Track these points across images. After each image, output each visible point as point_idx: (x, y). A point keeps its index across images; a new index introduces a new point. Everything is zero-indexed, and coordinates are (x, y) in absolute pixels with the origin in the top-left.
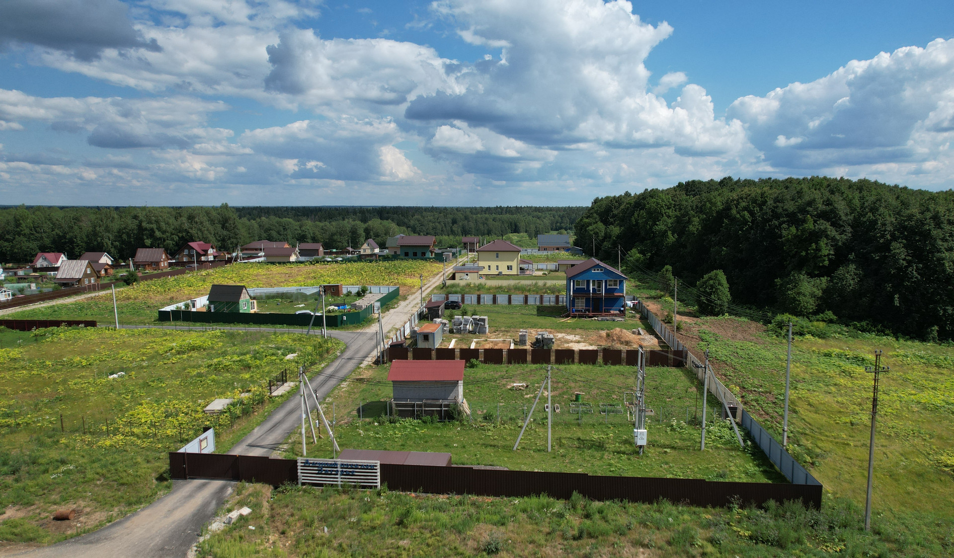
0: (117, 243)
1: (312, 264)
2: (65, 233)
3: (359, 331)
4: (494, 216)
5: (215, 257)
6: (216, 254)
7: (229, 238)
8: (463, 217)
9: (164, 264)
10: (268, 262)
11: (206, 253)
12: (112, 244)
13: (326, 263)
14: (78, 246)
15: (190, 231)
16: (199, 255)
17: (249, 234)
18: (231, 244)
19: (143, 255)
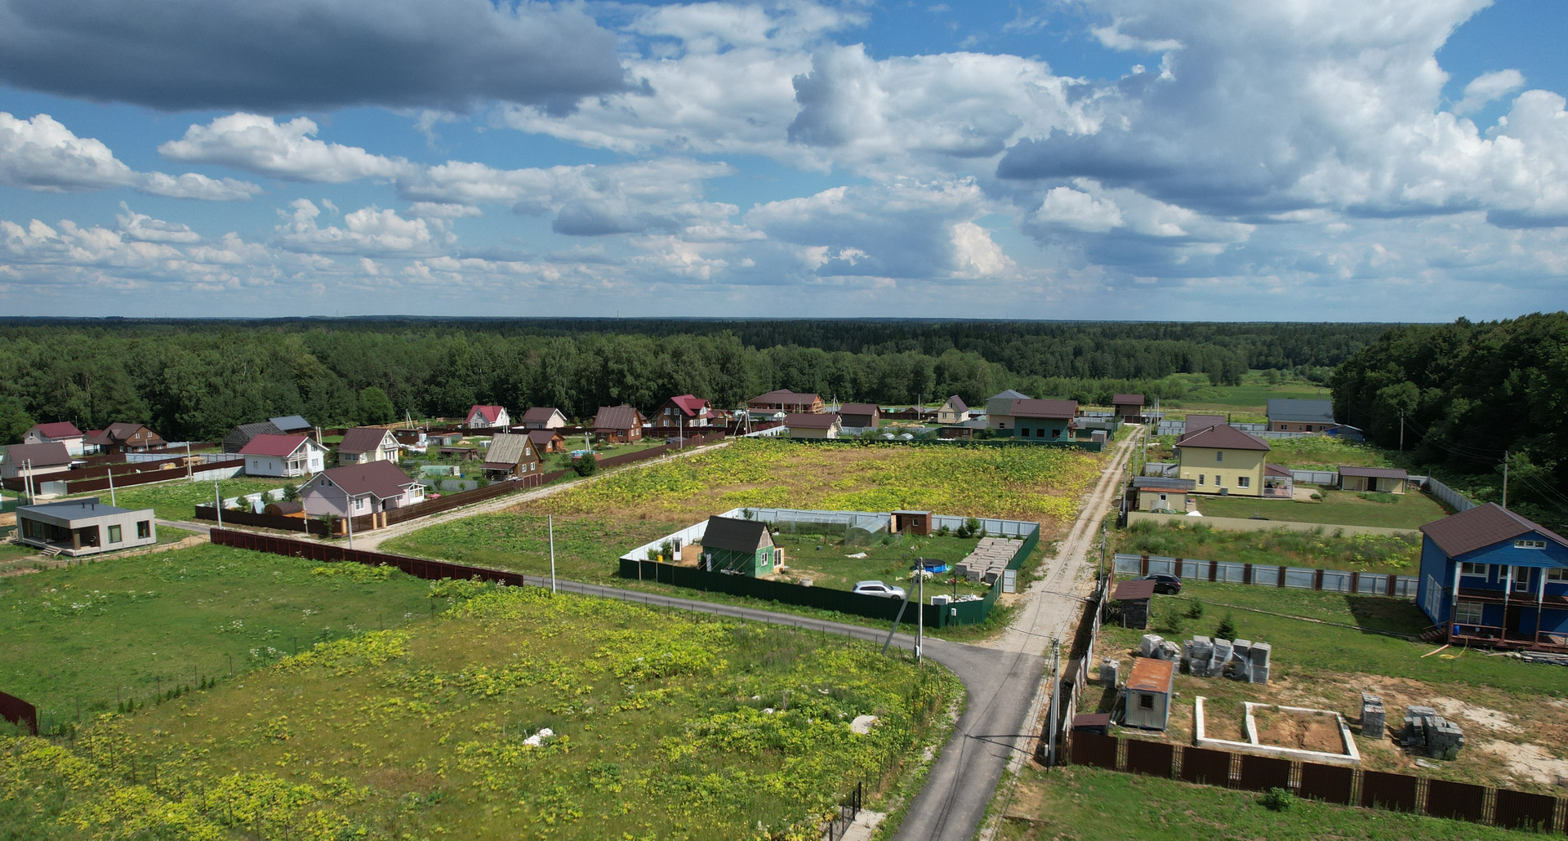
0: (573, 392)
1: (862, 444)
2: (508, 375)
3: (984, 644)
4: (1146, 342)
5: (709, 421)
6: (712, 416)
7: (731, 387)
8: (1092, 345)
9: (635, 433)
10: (792, 439)
11: (696, 416)
12: (567, 393)
13: (886, 444)
14: (522, 395)
15: (675, 376)
16: (687, 418)
17: (761, 378)
18: (733, 396)
19: (606, 417)
